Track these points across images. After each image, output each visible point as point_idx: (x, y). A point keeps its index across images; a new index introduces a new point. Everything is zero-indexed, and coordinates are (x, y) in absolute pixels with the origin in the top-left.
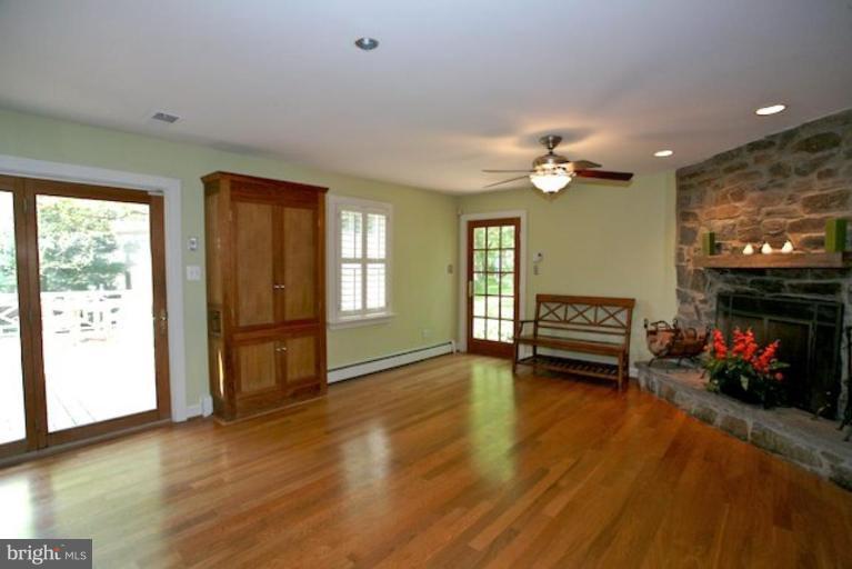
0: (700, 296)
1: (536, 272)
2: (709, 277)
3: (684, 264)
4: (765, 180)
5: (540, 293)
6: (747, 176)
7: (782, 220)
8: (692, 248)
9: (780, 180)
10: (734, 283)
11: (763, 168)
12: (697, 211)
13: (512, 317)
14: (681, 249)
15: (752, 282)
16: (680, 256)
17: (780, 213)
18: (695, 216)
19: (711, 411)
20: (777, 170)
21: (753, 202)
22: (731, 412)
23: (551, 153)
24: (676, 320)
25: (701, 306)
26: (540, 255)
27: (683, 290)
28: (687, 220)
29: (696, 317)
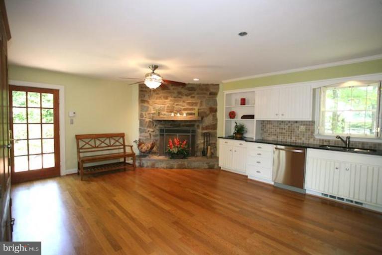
0: (152, 130)
1: (72, 123)
2: (155, 124)
3: (143, 118)
4: (175, 95)
5: (77, 134)
6: (170, 92)
7: (181, 107)
8: (147, 113)
9: (180, 96)
10: (164, 125)
11: (176, 91)
12: (149, 100)
13: (53, 151)
14: (142, 113)
15: (171, 125)
16: (141, 116)
17: (180, 105)
18: (148, 102)
19: (172, 165)
20: (180, 93)
21: (171, 101)
22: (180, 163)
23: (153, 72)
24: (140, 139)
25: (151, 133)
26: (74, 113)
27: (142, 128)
28: (144, 103)
29: (149, 137)
